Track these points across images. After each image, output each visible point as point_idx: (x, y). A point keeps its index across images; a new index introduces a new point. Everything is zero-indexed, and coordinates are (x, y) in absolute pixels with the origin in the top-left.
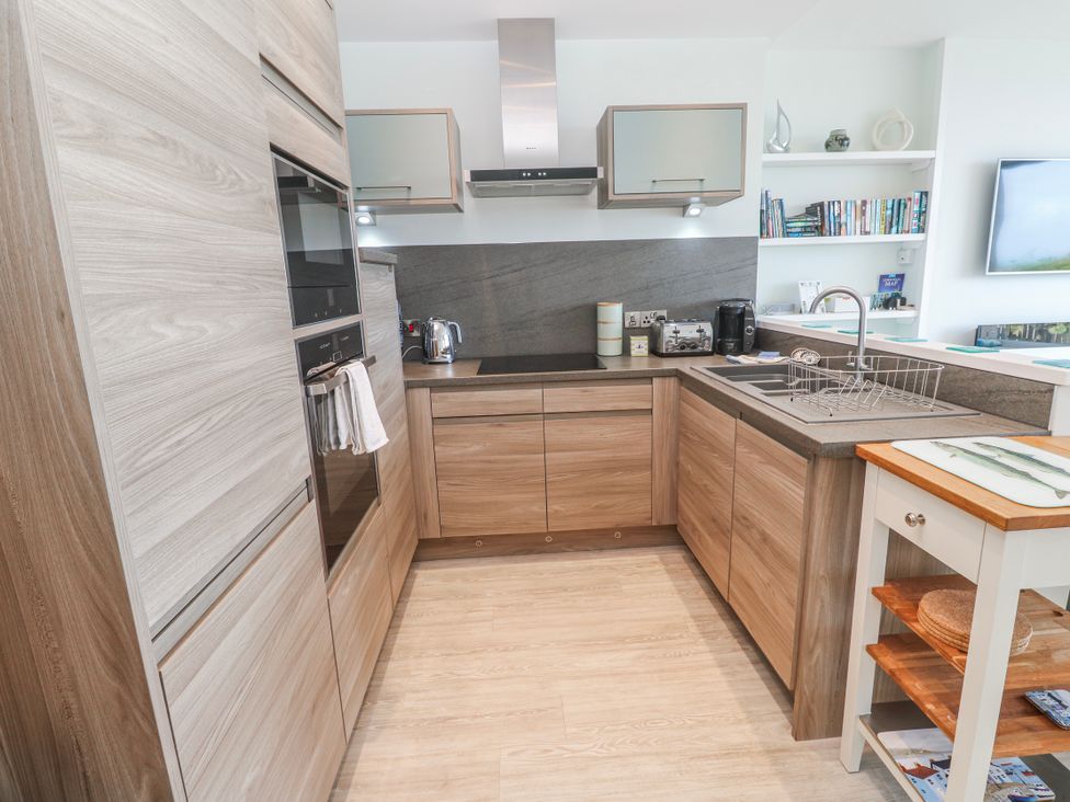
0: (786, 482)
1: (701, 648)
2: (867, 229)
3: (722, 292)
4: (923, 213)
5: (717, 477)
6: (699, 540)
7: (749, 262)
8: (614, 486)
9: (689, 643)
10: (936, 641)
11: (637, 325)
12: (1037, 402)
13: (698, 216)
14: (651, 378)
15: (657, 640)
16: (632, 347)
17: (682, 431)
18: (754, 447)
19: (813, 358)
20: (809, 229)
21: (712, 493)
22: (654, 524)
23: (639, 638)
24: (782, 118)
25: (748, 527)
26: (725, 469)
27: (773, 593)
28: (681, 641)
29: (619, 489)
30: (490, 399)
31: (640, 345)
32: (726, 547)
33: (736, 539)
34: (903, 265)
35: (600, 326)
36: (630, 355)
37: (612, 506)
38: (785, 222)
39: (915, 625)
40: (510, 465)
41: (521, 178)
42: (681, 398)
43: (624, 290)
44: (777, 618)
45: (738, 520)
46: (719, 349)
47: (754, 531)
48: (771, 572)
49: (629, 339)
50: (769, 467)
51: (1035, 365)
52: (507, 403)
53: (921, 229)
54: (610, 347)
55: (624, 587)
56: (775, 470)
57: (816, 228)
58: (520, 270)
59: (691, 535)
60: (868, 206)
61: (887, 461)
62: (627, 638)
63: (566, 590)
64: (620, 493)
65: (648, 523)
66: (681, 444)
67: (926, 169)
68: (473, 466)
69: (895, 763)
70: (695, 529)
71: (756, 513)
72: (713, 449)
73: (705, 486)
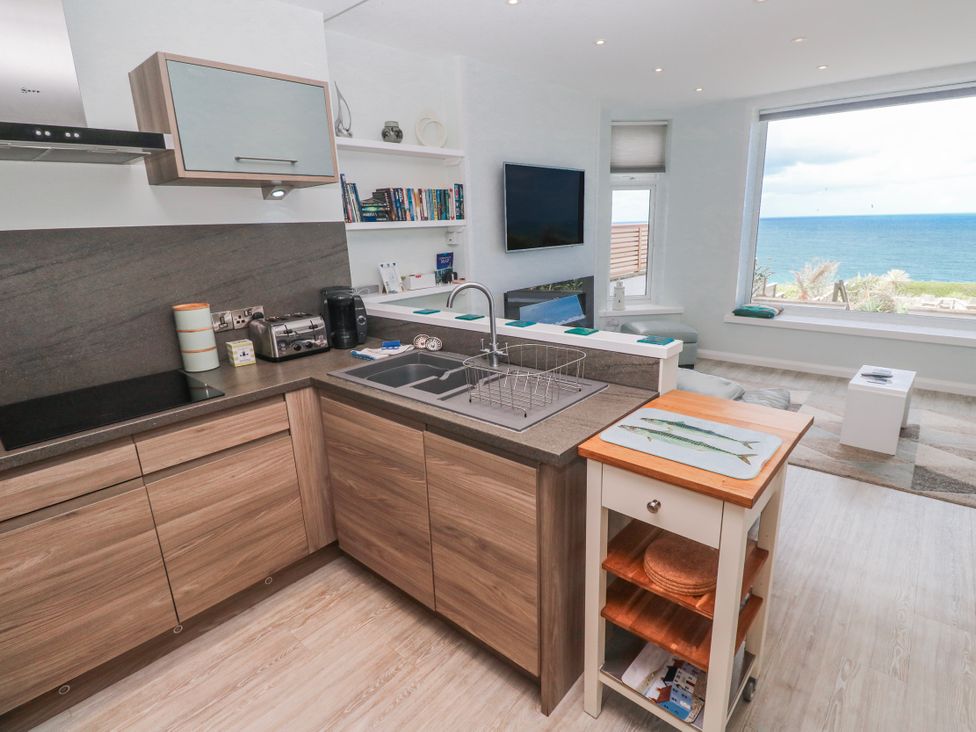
0: (509, 492)
1: (423, 670)
2: (426, 215)
3: (319, 281)
4: (460, 202)
5: (397, 489)
6: (381, 557)
7: (339, 248)
8: (259, 530)
9: (409, 673)
10: (676, 596)
11: (231, 327)
12: (647, 372)
13: (280, 198)
14: (284, 395)
15: (376, 689)
16: (235, 356)
17: (332, 445)
18: (454, 459)
19: (434, 344)
20: (380, 214)
21: (393, 507)
22: (312, 551)
23: (358, 700)
24: (342, 101)
25: (456, 537)
26: (415, 483)
27: (503, 594)
28: (400, 675)
29: (265, 532)
30: (42, 483)
31: (243, 352)
32: (425, 559)
33: (437, 550)
34: (450, 245)
35: (184, 337)
36: (232, 366)
37: (261, 554)
38: (361, 207)
39: (653, 586)
40: (99, 565)
41: (35, 138)
42: (321, 409)
43: (206, 287)
44: (512, 617)
45: (440, 531)
46: (335, 343)
47: (466, 541)
48: (497, 576)
49: (226, 346)
50: (483, 478)
51: (640, 344)
52: (78, 479)
53: (461, 216)
54: (201, 358)
55: (306, 643)
56: (488, 479)
57: (386, 212)
58: (33, 270)
59: (367, 551)
60: (423, 194)
61: (617, 460)
62: (344, 708)
63: (235, 688)
64: (268, 535)
65: (305, 553)
66: (331, 458)
67: (458, 165)
68: (35, 589)
69: (646, 698)
70: (369, 545)
71: (466, 523)
72: (388, 462)
73: (381, 500)
